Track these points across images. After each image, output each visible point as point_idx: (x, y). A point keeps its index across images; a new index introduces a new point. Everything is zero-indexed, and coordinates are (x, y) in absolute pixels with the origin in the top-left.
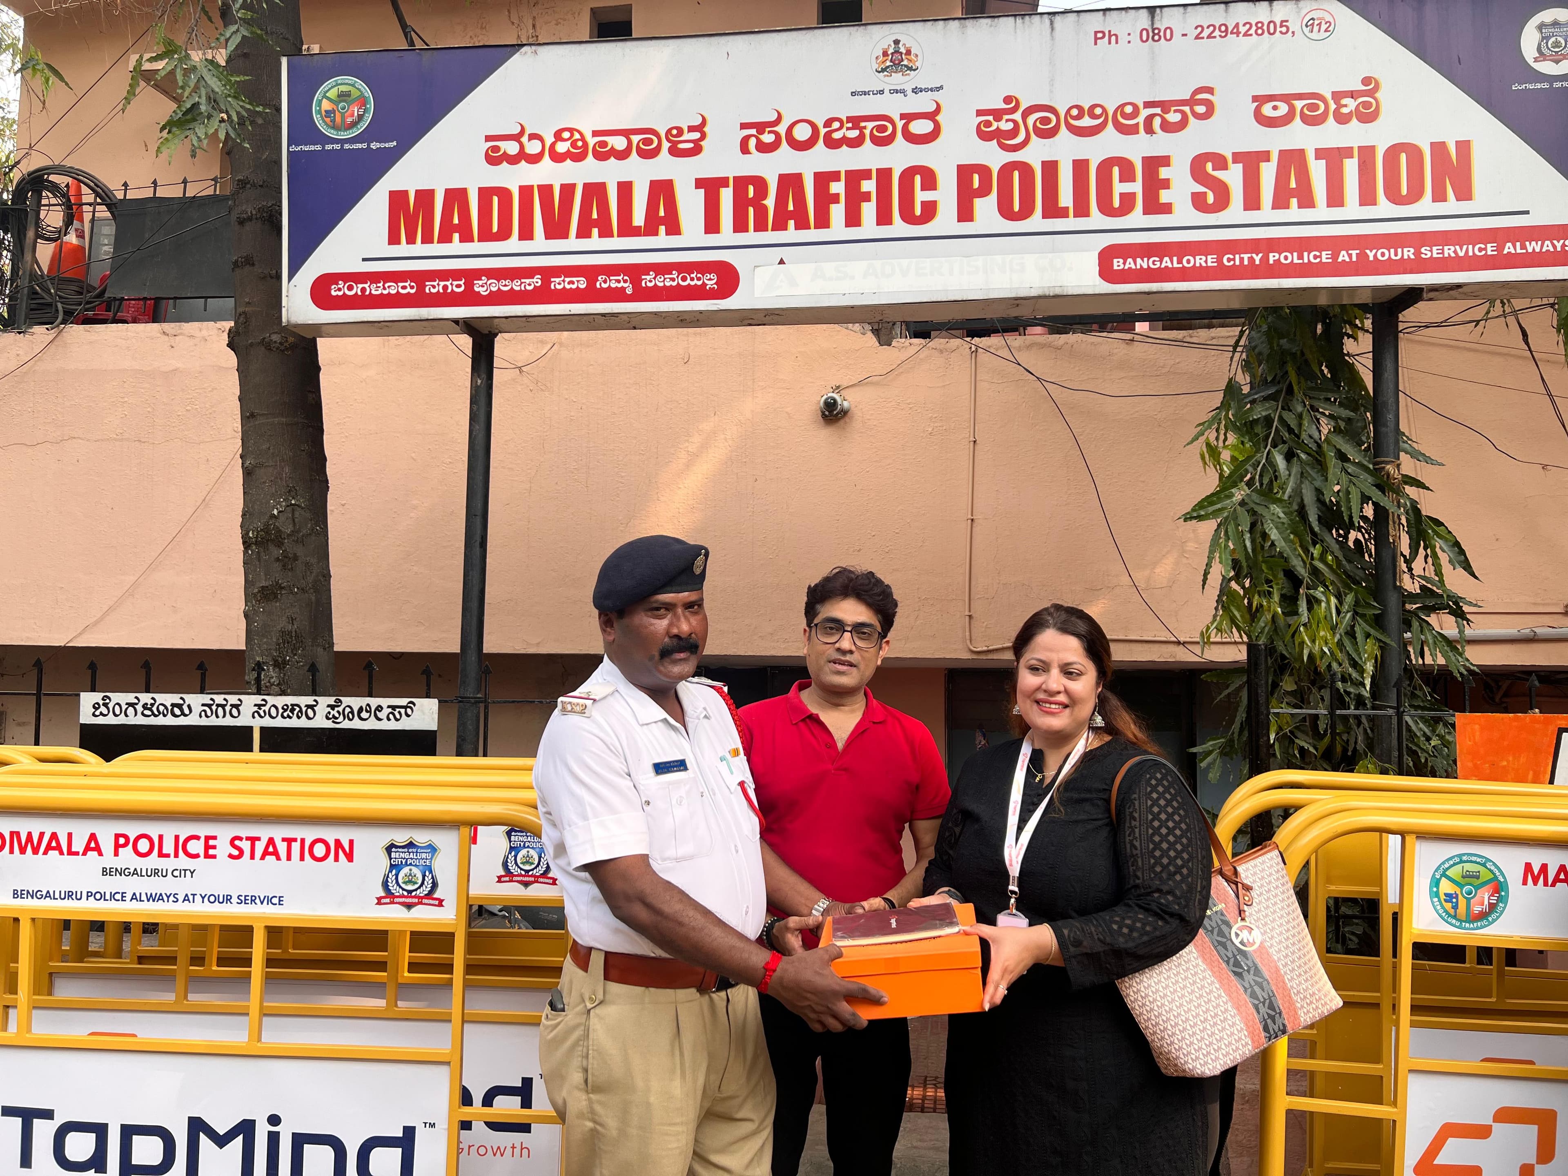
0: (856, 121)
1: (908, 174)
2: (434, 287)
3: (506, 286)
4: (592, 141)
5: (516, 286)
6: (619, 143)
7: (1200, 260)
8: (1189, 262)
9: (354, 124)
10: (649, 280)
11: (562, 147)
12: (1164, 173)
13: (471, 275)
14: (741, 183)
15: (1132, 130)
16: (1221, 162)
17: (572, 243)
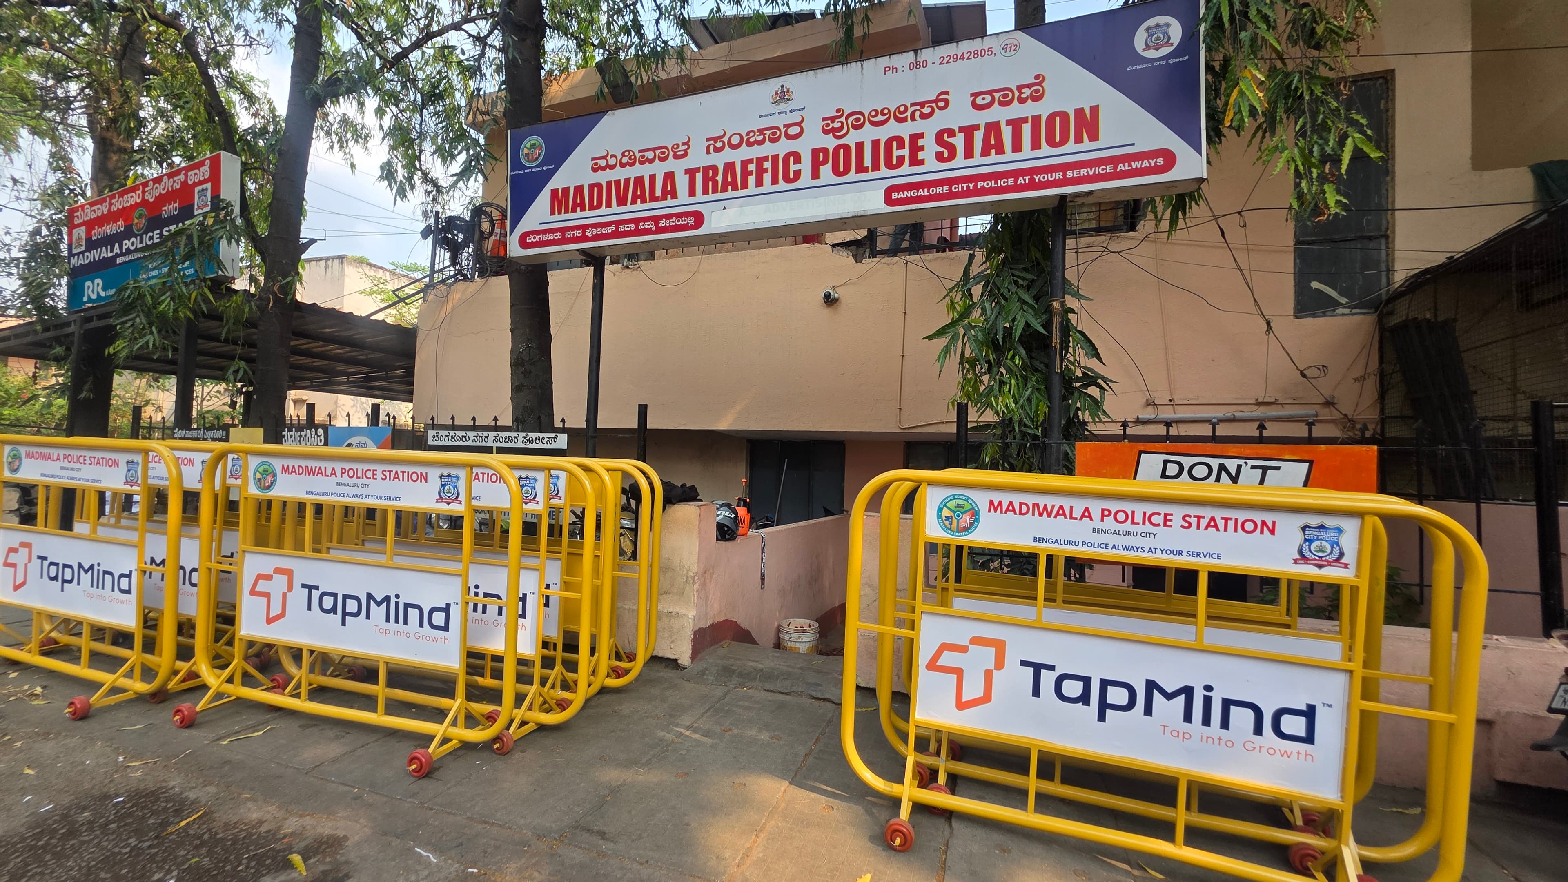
0: (761, 131)
1: (787, 156)
2: (569, 235)
3: (599, 231)
4: (638, 155)
5: (604, 231)
6: (650, 155)
7: (939, 190)
8: (933, 191)
9: (537, 159)
10: (663, 223)
11: (625, 160)
12: (920, 142)
13: (584, 227)
14: (706, 169)
15: (904, 120)
16: (951, 133)
17: (629, 207)
